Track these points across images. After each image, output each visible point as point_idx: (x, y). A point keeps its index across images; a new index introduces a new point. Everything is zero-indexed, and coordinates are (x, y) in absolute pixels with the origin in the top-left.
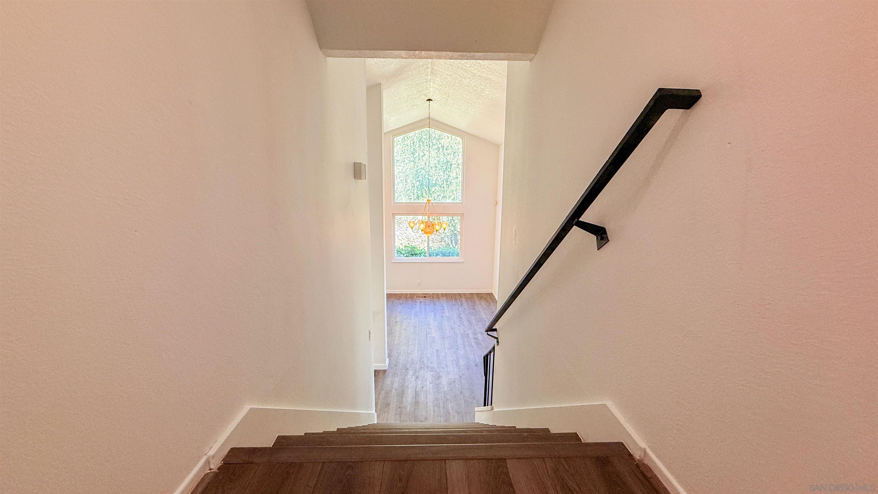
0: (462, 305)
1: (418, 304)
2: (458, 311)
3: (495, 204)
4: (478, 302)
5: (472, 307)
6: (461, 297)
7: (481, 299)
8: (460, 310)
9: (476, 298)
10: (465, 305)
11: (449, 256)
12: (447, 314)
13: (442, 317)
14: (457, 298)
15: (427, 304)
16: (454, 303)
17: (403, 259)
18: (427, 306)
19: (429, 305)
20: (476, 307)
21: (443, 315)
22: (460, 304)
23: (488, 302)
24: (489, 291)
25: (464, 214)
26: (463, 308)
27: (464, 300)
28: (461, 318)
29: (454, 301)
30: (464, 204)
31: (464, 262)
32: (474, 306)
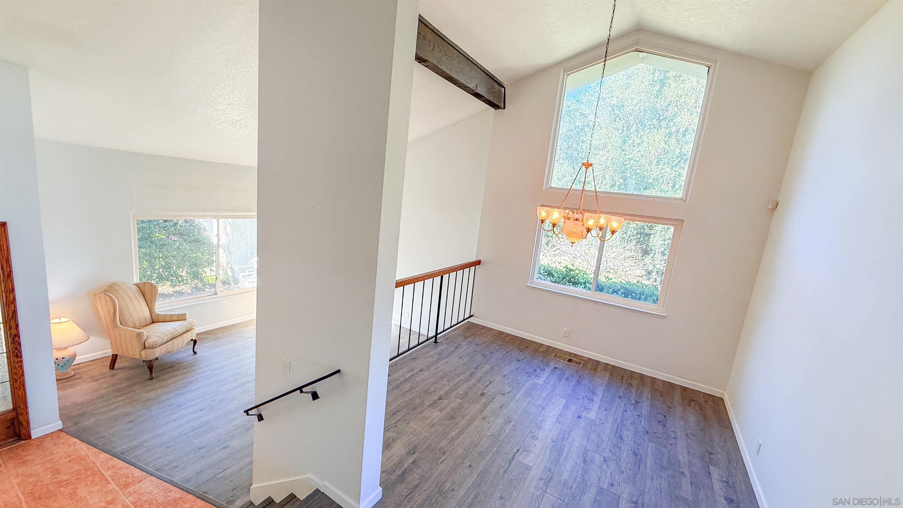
0: (637, 402)
1: (548, 370)
2: (623, 415)
3: (770, 207)
4: (678, 410)
5: (661, 418)
6: (644, 385)
7: (690, 405)
8: (629, 413)
9: (677, 397)
10: (645, 407)
11: (639, 299)
12: (592, 415)
13: (579, 417)
14: (634, 383)
15: (565, 377)
16: (621, 393)
17: (547, 284)
18: (563, 381)
19: (567, 379)
20: (669, 423)
21: (584, 414)
22: (635, 400)
23: (705, 418)
24: (716, 392)
25: (683, 220)
26: (635, 413)
27: (646, 393)
28: (621, 437)
29: (622, 389)
30: (688, 201)
31: (664, 317)
32: (665, 416)
